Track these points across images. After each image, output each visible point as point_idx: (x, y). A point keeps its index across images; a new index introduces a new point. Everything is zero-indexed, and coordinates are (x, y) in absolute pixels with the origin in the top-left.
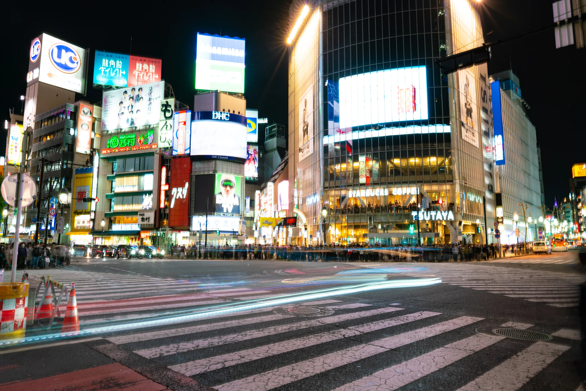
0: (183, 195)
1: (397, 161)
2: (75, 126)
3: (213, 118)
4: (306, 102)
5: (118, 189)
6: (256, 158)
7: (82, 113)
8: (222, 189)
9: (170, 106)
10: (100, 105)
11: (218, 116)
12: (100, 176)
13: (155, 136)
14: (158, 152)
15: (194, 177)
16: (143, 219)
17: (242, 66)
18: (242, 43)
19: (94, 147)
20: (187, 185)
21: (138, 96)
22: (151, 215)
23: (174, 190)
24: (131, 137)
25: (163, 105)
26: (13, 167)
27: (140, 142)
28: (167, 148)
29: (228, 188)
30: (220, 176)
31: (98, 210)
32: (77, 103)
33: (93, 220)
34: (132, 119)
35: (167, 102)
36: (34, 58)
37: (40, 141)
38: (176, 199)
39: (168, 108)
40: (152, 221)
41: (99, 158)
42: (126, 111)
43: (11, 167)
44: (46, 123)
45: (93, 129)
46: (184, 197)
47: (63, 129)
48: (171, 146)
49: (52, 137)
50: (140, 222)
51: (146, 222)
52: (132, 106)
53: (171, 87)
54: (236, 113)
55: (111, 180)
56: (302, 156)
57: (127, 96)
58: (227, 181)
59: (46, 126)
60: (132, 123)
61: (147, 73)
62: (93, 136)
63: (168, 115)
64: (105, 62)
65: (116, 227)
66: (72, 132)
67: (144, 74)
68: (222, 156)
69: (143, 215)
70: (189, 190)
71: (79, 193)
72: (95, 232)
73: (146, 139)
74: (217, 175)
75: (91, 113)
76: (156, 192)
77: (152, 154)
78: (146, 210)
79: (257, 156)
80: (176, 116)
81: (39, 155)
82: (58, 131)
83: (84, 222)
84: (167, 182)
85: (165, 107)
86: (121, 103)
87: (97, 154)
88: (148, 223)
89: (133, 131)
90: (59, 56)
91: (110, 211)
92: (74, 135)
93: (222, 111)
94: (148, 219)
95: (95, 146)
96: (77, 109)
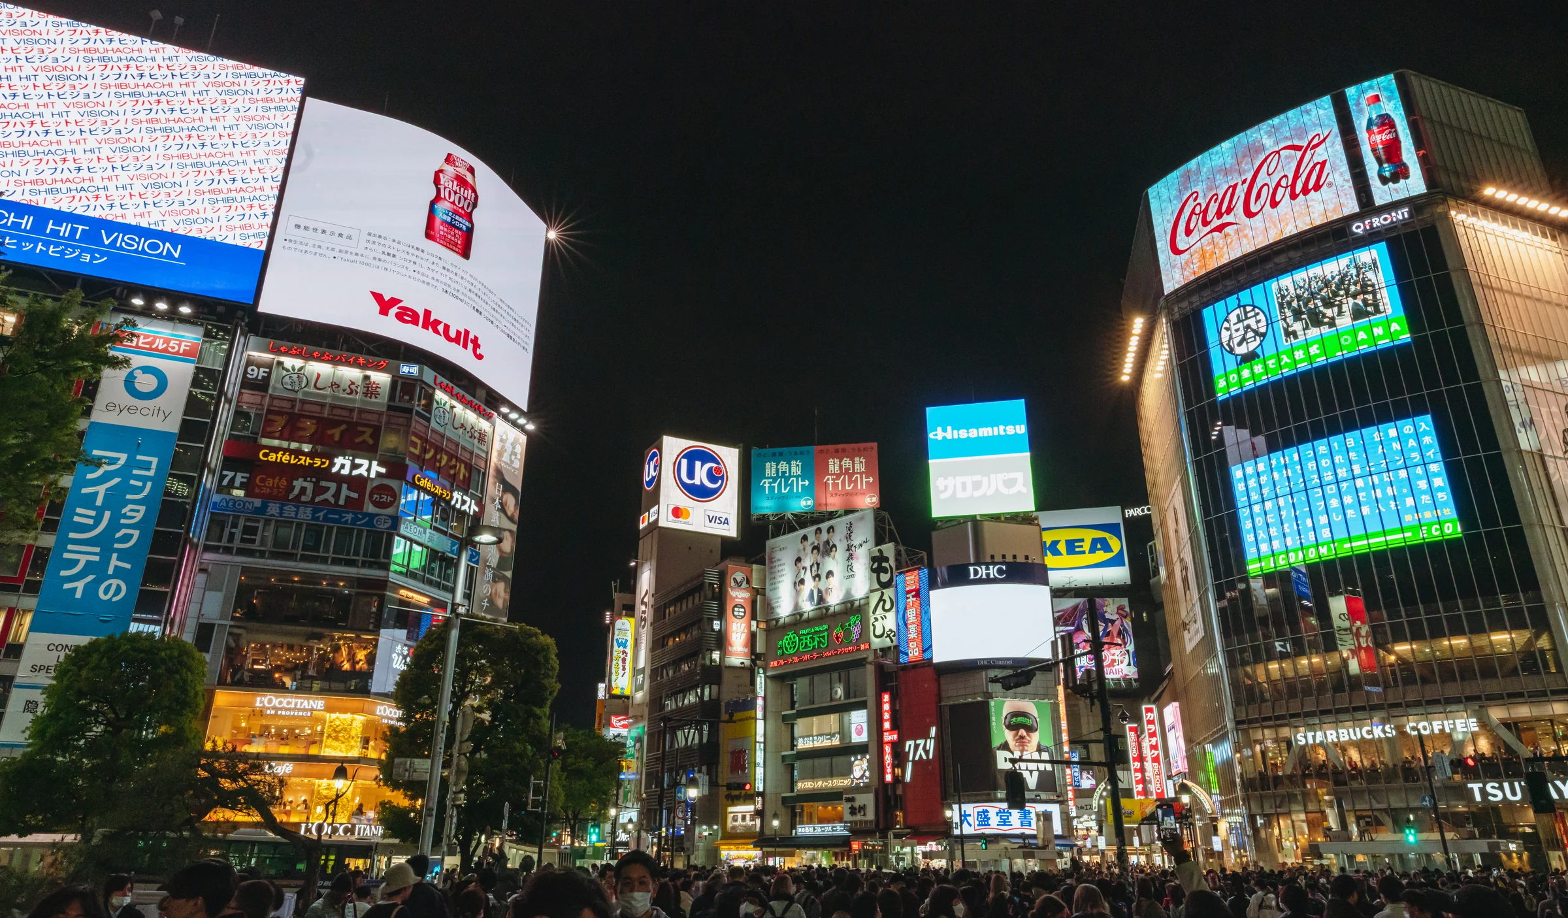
0: (927, 752)
1: (1402, 648)
2: (721, 615)
3: (972, 577)
4: (1176, 514)
5: (803, 744)
6: (1125, 629)
7: (733, 584)
8: (1009, 736)
9: (887, 560)
10: (762, 562)
11: (982, 572)
12: (768, 714)
13: (864, 623)
14: (871, 658)
15: (947, 710)
16: (853, 811)
17: (1024, 458)
18: (1019, 406)
19: (758, 651)
20: (933, 731)
21: (827, 542)
22: (867, 800)
23: (910, 744)
24: (820, 628)
25: (874, 559)
26: (620, 701)
27: (837, 638)
28: (889, 648)
29: (1022, 732)
30: (1000, 708)
31: (768, 791)
32: (721, 566)
33: (759, 813)
34: (820, 591)
35: (880, 551)
36: (649, 483)
37: (663, 646)
38: (913, 761)
39: (884, 564)
40: (870, 815)
41: (766, 677)
42: (808, 578)
43: (617, 701)
44: (672, 609)
45: (754, 617)
46: (931, 756)
47: (700, 620)
48: (895, 643)
49: (683, 637)
50: (848, 817)
51: (858, 817)
52: (818, 565)
53: (887, 516)
54: (1021, 559)
55: (788, 722)
56: (1190, 640)
57: (808, 545)
58: (1016, 714)
59: (672, 615)
60: (821, 599)
61: (850, 476)
62: (754, 628)
63: (885, 578)
64: (770, 469)
65: (804, 830)
66: (716, 625)
67: (844, 480)
68: (998, 659)
69: (852, 800)
70: (939, 740)
71: (733, 753)
72: (762, 840)
73: (848, 633)
74: (992, 703)
75: (748, 582)
76: (873, 748)
77: (860, 663)
78: (857, 789)
79: (1128, 623)
80: (900, 579)
81: (662, 677)
82: (693, 624)
83: (744, 818)
84: (895, 727)
85: (878, 564)
86: (799, 560)
87: (761, 671)
88: (864, 818)
89: (824, 615)
90: (691, 474)
91: (792, 791)
92: (720, 630)
93: (988, 560)
94: (863, 808)
95: (760, 648)
96: (722, 576)
